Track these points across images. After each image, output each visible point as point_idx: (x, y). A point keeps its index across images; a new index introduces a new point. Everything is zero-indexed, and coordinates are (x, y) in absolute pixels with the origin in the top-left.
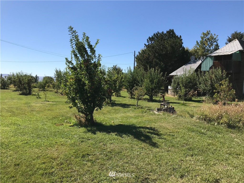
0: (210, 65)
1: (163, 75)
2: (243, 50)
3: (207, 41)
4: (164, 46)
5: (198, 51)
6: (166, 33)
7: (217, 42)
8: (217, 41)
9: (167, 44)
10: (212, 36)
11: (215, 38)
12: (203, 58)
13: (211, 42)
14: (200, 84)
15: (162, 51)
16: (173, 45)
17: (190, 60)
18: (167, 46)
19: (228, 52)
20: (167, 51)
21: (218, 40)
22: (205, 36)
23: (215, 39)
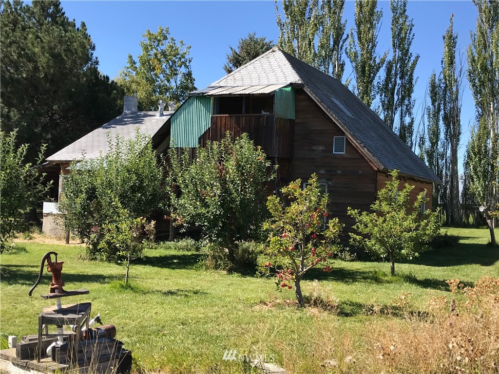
0: (200, 128)
1: (30, 157)
2: (300, 82)
3: (159, 60)
4: (23, 50)
5: (134, 86)
6: (31, 5)
7: (187, 67)
8: (188, 64)
9: (38, 43)
10: (173, 47)
11: (181, 53)
12: (165, 105)
13: (171, 64)
14: (179, 194)
15: (17, 69)
16: (60, 49)
17: (120, 111)
18: (36, 50)
19: (258, 88)
20: (36, 69)
21: (190, 61)
22: (154, 42)
23: (183, 57)
